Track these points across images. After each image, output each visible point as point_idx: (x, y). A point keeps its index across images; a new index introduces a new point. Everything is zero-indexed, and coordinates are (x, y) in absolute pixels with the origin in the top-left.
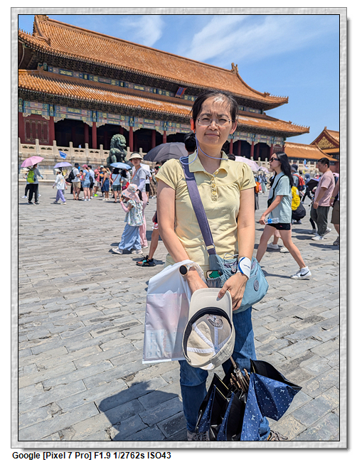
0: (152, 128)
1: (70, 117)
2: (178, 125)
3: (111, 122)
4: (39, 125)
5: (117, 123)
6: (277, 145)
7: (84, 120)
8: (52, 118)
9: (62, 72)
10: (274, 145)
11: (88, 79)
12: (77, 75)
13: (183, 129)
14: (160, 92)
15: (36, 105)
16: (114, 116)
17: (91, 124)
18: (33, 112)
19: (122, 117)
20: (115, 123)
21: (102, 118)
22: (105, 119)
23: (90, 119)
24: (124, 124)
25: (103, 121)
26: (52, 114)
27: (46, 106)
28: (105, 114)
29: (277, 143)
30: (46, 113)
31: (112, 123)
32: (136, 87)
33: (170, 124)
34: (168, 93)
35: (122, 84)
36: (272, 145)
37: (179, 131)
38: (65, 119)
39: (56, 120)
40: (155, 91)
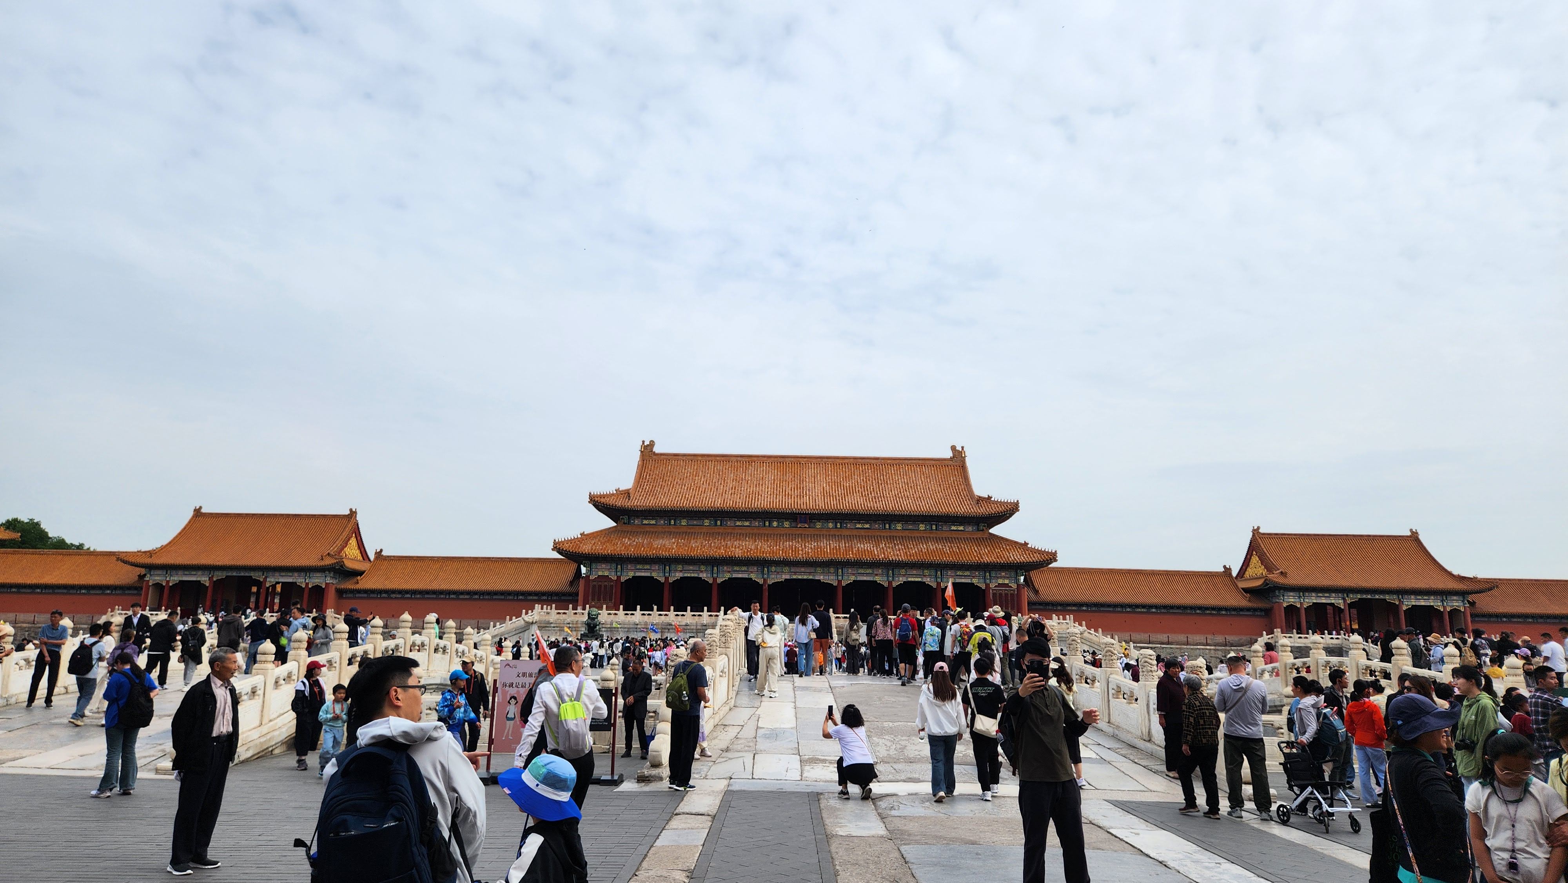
0: (745, 576)
1: (638, 574)
2: (786, 569)
3: (686, 575)
4: (605, 586)
5: (696, 575)
6: (1000, 585)
7: (654, 575)
8: (619, 578)
9: (645, 522)
10: (992, 586)
11: (675, 524)
12: (662, 522)
13: (795, 573)
14: (775, 524)
15: (604, 566)
16: (691, 568)
17: (662, 580)
18: (600, 573)
19: (702, 567)
20: (693, 575)
21: (676, 571)
22: (681, 571)
23: (661, 574)
24: (705, 575)
25: (677, 574)
26: (619, 574)
27: (614, 565)
28: (680, 566)
29: (1000, 581)
30: (613, 573)
31: (689, 575)
32: (738, 523)
33: (773, 569)
34: (787, 524)
35: (719, 523)
36: (987, 585)
37: (788, 577)
38: (633, 577)
39: (623, 579)
40: (767, 523)
